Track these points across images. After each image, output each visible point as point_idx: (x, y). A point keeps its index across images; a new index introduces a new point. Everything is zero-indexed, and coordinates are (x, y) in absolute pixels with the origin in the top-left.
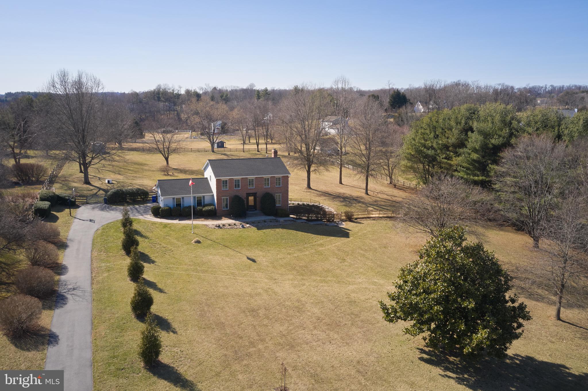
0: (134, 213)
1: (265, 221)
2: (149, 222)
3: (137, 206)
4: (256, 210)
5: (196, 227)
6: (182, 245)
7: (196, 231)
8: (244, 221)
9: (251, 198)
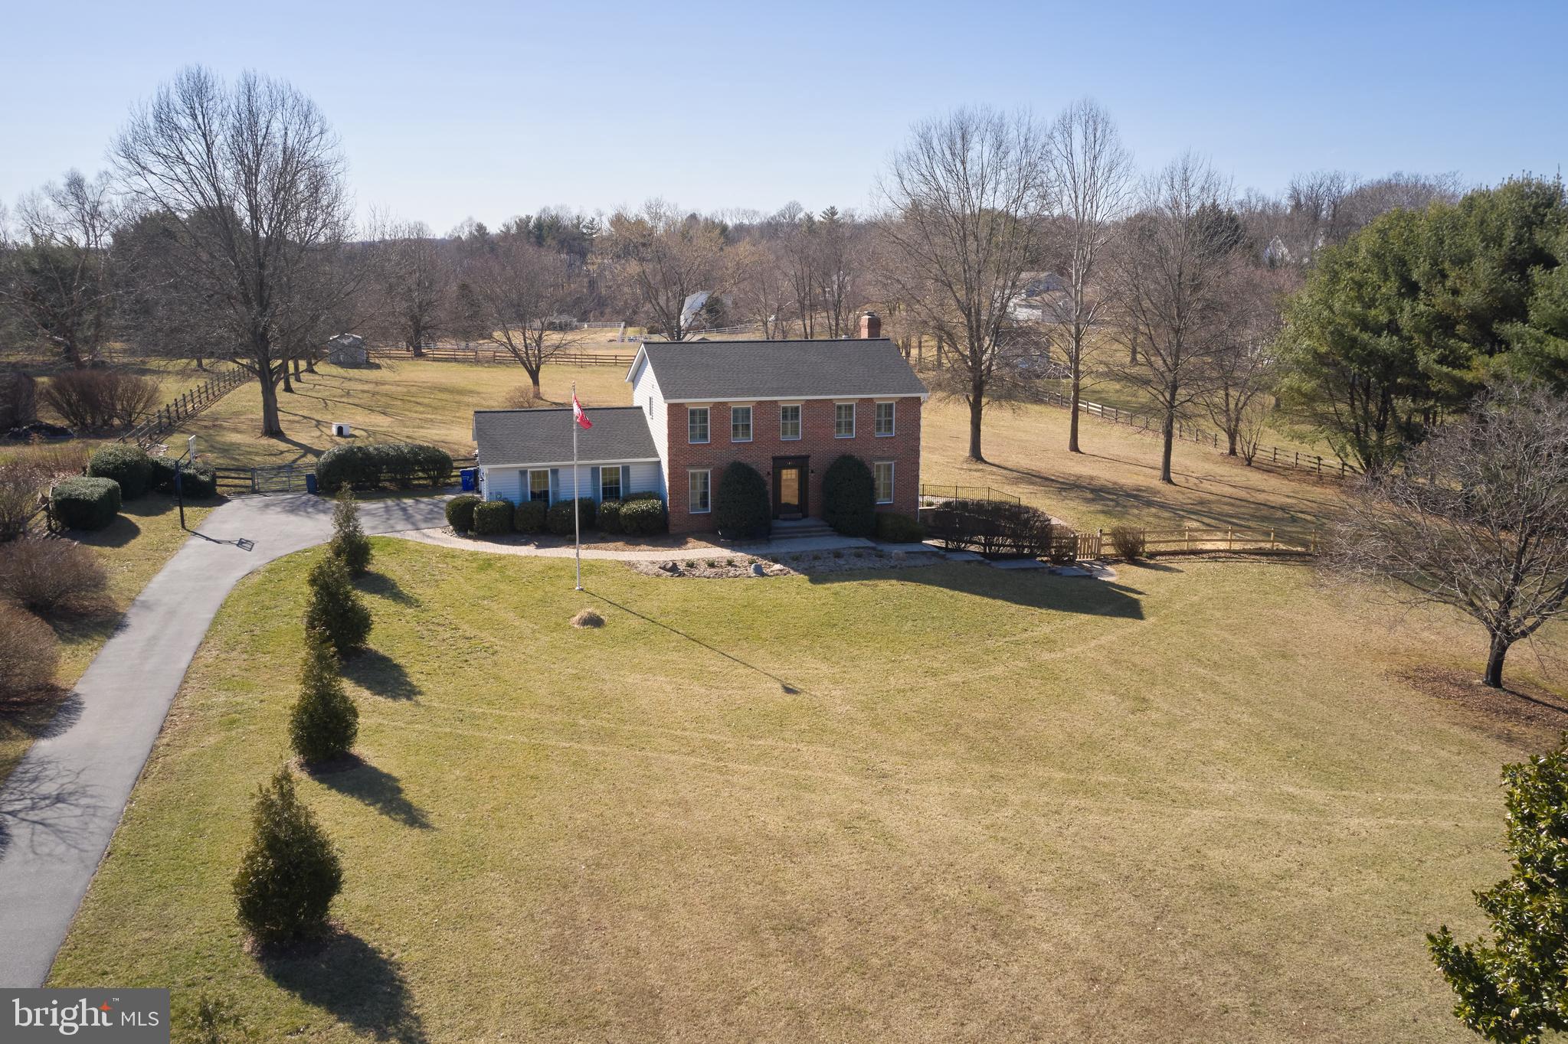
0: (391, 522)
1: (838, 555)
2: (434, 550)
3: (409, 502)
4: (805, 516)
5: (591, 569)
6: (534, 632)
7: (591, 583)
8: (764, 551)
9: (790, 475)
